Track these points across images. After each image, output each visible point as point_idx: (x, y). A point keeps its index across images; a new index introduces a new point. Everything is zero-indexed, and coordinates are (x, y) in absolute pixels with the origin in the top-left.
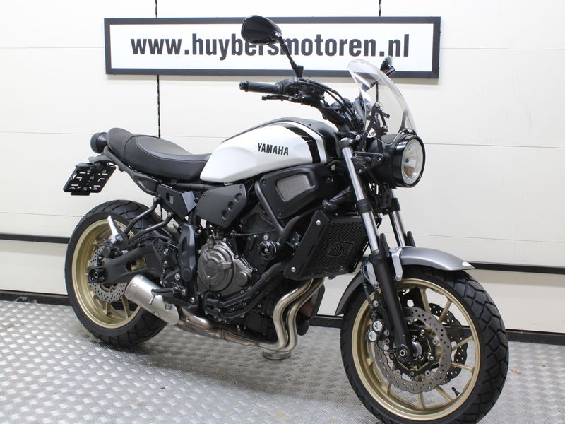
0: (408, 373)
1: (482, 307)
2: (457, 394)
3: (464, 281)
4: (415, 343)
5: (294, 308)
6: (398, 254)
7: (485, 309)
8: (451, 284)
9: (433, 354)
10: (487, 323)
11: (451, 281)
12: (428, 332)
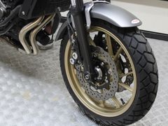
0: (94, 86)
1: (141, 55)
2: (124, 103)
3: (131, 35)
4: (98, 70)
5: (35, 31)
6: (89, 9)
7: (143, 57)
8: (122, 36)
9: (108, 79)
10: (143, 67)
11: (121, 33)
12: (106, 64)
